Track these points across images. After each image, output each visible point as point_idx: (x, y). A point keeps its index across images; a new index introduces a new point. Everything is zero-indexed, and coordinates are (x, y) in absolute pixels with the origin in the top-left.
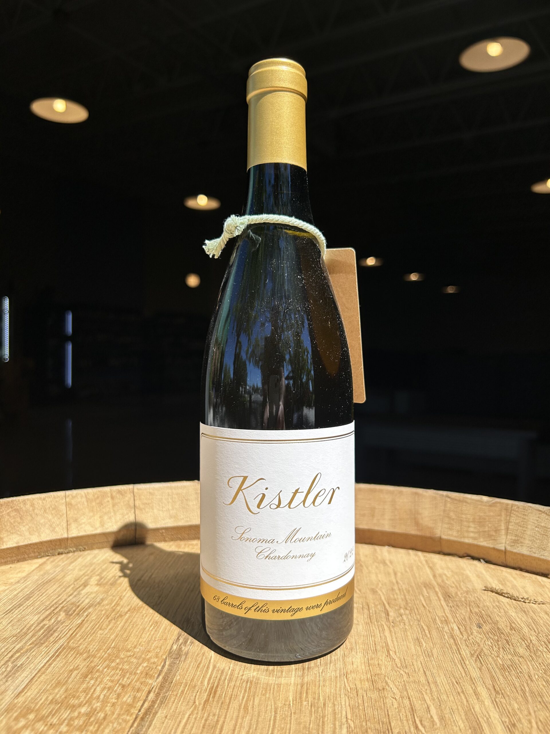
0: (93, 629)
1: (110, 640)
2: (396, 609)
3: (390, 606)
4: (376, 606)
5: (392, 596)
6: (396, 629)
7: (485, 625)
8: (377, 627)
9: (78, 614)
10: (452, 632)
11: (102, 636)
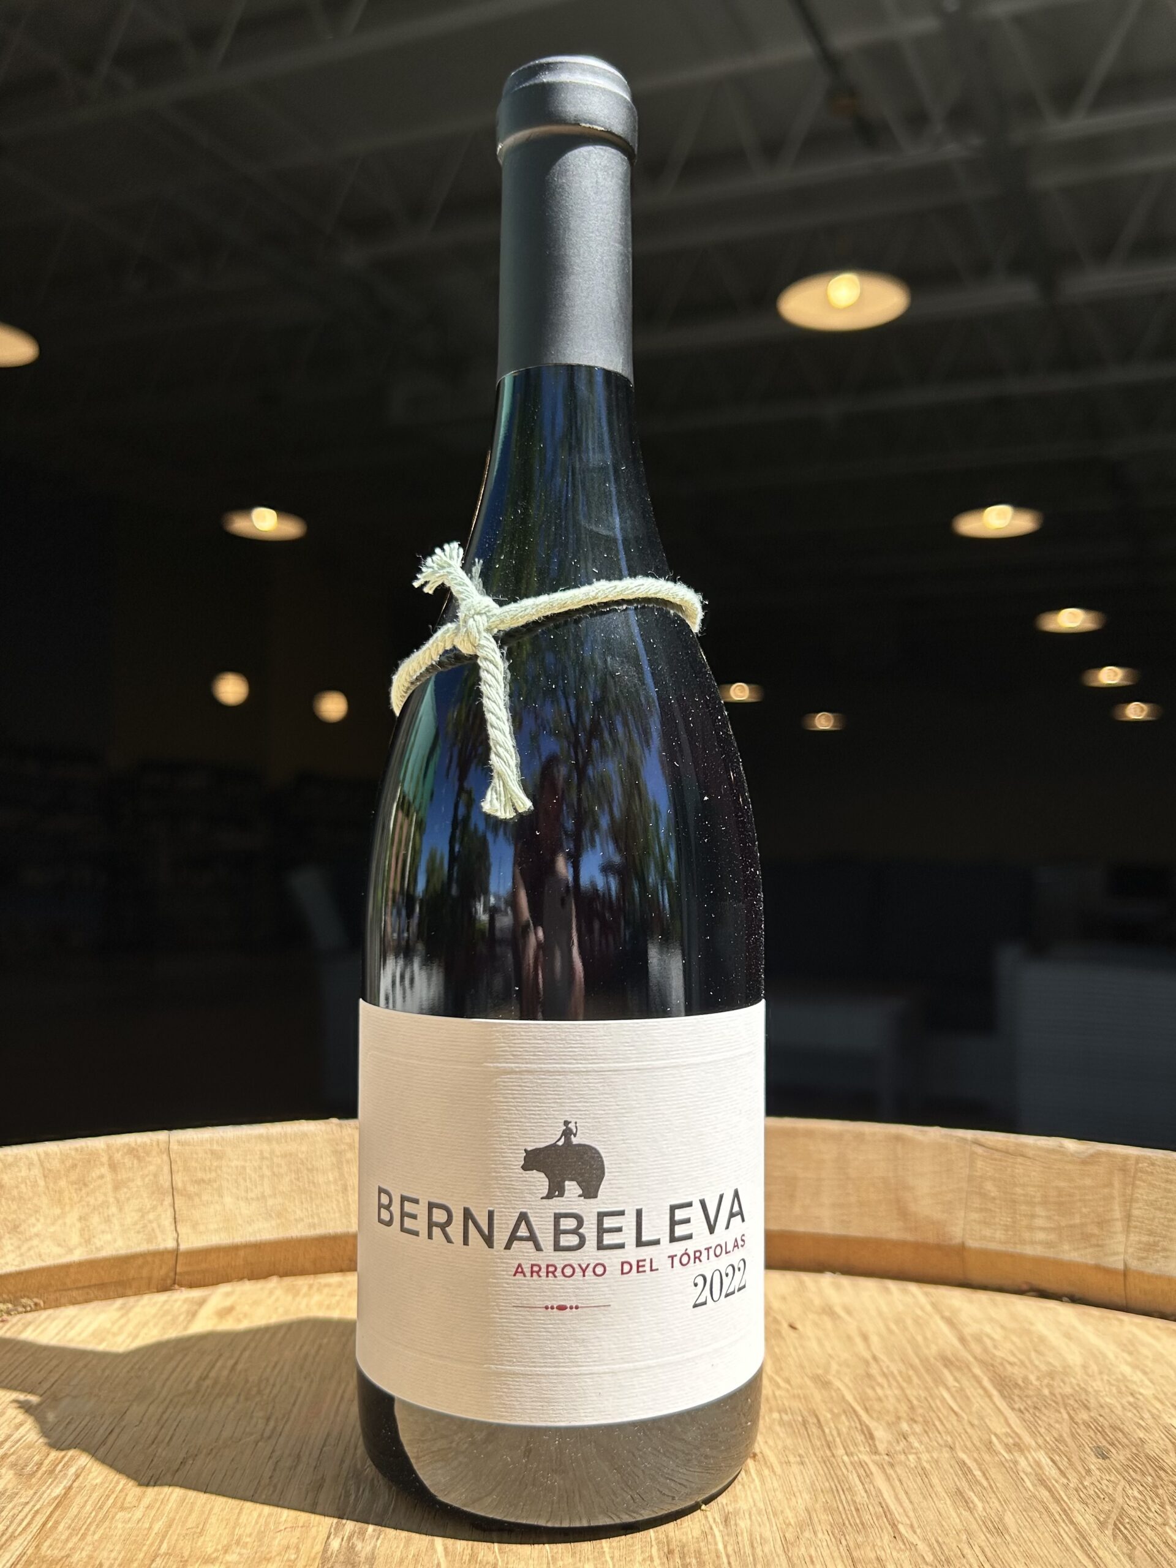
0: (101, 1508)
1: (153, 1535)
2: (888, 1424)
3: (871, 1417)
4: (836, 1417)
5: (870, 1392)
6: (899, 1472)
7: (1113, 1450)
8: (850, 1467)
9: (52, 1472)
10: (1041, 1472)
11: (129, 1525)
